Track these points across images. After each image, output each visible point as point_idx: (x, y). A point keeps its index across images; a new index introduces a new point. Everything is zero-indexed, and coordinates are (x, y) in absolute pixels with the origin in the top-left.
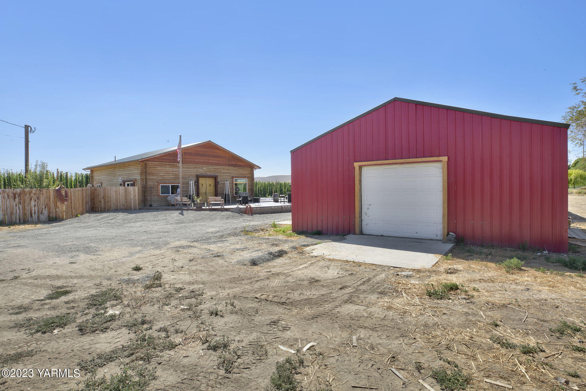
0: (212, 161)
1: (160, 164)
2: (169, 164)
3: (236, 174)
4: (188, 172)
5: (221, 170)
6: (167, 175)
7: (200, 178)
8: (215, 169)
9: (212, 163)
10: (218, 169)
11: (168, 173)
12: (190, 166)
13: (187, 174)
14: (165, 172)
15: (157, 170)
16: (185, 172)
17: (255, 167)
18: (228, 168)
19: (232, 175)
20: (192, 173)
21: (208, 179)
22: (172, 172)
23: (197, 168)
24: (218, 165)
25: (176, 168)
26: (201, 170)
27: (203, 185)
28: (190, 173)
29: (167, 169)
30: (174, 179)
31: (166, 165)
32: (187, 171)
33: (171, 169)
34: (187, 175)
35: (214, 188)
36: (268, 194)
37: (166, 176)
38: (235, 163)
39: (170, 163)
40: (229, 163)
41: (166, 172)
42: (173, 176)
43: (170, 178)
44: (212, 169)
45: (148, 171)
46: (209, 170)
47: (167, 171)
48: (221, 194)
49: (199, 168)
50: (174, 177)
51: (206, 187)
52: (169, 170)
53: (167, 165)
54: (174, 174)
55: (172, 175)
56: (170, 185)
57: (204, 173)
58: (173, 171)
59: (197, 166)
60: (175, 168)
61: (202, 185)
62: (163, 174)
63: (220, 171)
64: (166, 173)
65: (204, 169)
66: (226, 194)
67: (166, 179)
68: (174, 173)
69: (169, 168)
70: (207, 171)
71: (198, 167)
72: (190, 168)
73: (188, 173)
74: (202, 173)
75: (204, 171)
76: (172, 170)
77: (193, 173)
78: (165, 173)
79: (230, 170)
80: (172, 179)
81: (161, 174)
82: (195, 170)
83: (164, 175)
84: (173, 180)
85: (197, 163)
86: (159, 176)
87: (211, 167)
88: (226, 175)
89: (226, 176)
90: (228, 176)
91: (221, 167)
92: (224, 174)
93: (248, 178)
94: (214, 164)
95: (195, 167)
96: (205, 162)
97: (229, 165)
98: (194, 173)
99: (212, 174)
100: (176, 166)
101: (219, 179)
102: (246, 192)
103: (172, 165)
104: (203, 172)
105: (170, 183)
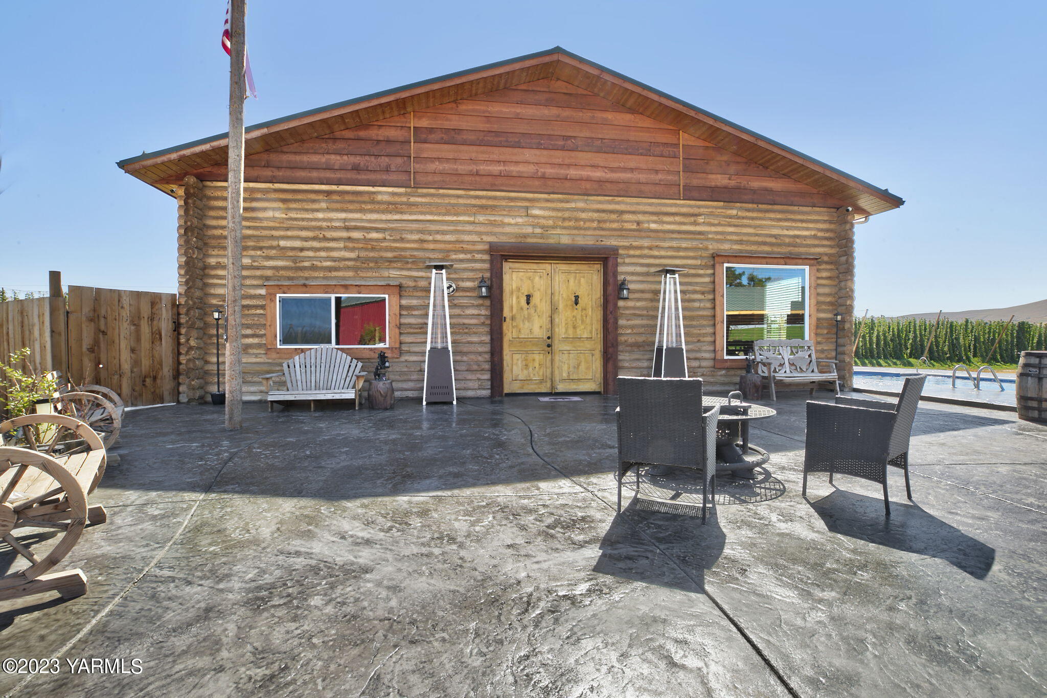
0: (584, 173)
1: (276, 191)
2: (329, 193)
3: (740, 242)
4: (438, 232)
5: (641, 217)
6: (316, 244)
7: (507, 266)
8: (604, 216)
9: (588, 179)
10: (622, 212)
11: (325, 239)
12: (453, 201)
13: (435, 241)
14: (304, 234)
15: (265, 224)
16: (421, 232)
17: (865, 202)
18: (684, 210)
19: (713, 247)
20: (467, 238)
21: (563, 267)
22: (348, 229)
23: (493, 207)
24: (624, 190)
25: (372, 211)
26: (520, 220)
27: (533, 301)
28: (448, 238)
29: (320, 215)
30: (356, 269)
31: (313, 196)
32: (433, 227)
33: (343, 215)
34: (431, 246)
35: (598, 315)
36: (909, 351)
37: (311, 254)
38: (733, 183)
39: (334, 188)
40: (695, 182)
41: (310, 234)
42: (353, 250)
43: (334, 260)
44: (584, 215)
45: (215, 228)
46: (564, 219)
47: (320, 228)
48: (637, 346)
49: (503, 208)
50: (352, 255)
51: (554, 310)
52: (331, 220)
53: (321, 197)
54: (357, 240)
55: (346, 248)
56: (333, 297)
57: (534, 235)
58: (356, 228)
59: (495, 198)
60: (361, 211)
61: (528, 298)
62: (298, 244)
63: (638, 223)
64: (314, 239)
65: (536, 212)
66: (660, 350)
67: (313, 268)
68: (356, 235)
69: (328, 210)
70: (554, 227)
71: (504, 203)
72: (452, 210)
73: (439, 237)
74: (525, 236)
75: (534, 226)
76: (345, 220)
77: (470, 233)
78: (306, 239)
79: (701, 219)
80: (348, 268)
81: (283, 243)
82: (481, 218)
83: (302, 250)
84: (351, 274)
85: (494, 182)
86: (273, 252)
87: (581, 205)
88: (674, 244)
89: (679, 249)
90: (686, 249)
91: (645, 204)
92: (664, 240)
93: (814, 261)
94: (601, 188)
95: (484, 202)
96: (543, 177)
97: (690, 193)
98: (475, 238)
99: (585, 240)
100: (373, 202)
101: (625, 269)
102: (796, 342)
103: (347, 198)
104: (529, 230)
105: (327, 289)
